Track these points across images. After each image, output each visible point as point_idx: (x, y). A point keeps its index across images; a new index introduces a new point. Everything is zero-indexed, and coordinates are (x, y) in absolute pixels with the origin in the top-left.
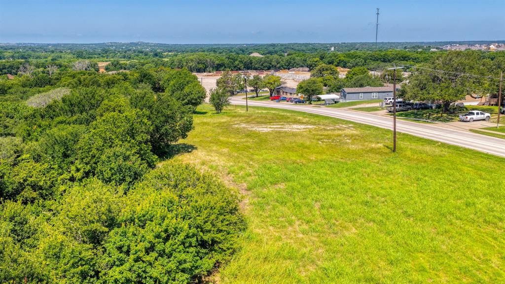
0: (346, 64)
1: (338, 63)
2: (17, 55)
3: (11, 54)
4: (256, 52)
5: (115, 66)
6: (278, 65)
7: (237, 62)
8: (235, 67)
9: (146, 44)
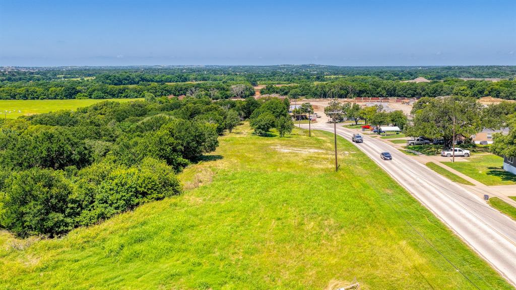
0: (499, 93)
1: (490, 92)
2: (200, 77)
3: (194, 77)
4: (423, 76)
5: (269, 90)
6: (423, 93)
7: (379, 89)
8: (378, 93)
9: (317, 66)
